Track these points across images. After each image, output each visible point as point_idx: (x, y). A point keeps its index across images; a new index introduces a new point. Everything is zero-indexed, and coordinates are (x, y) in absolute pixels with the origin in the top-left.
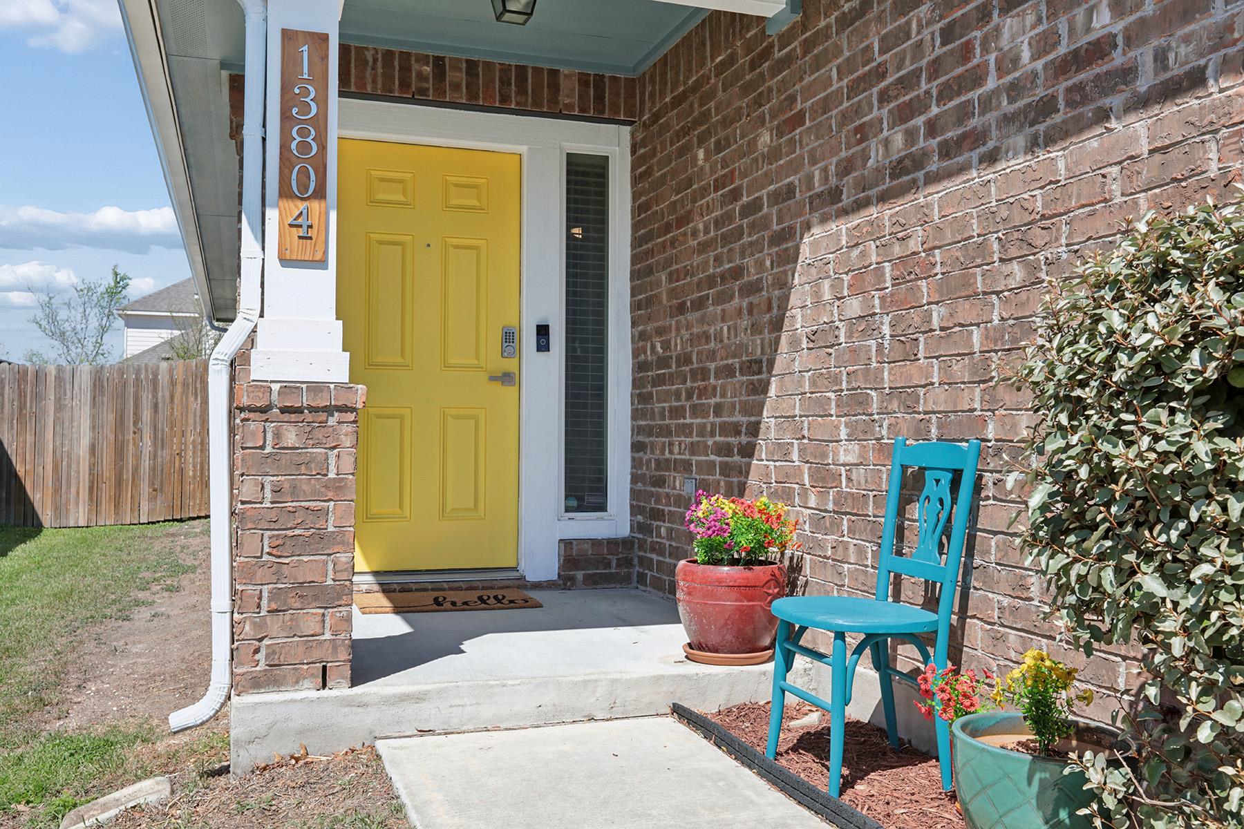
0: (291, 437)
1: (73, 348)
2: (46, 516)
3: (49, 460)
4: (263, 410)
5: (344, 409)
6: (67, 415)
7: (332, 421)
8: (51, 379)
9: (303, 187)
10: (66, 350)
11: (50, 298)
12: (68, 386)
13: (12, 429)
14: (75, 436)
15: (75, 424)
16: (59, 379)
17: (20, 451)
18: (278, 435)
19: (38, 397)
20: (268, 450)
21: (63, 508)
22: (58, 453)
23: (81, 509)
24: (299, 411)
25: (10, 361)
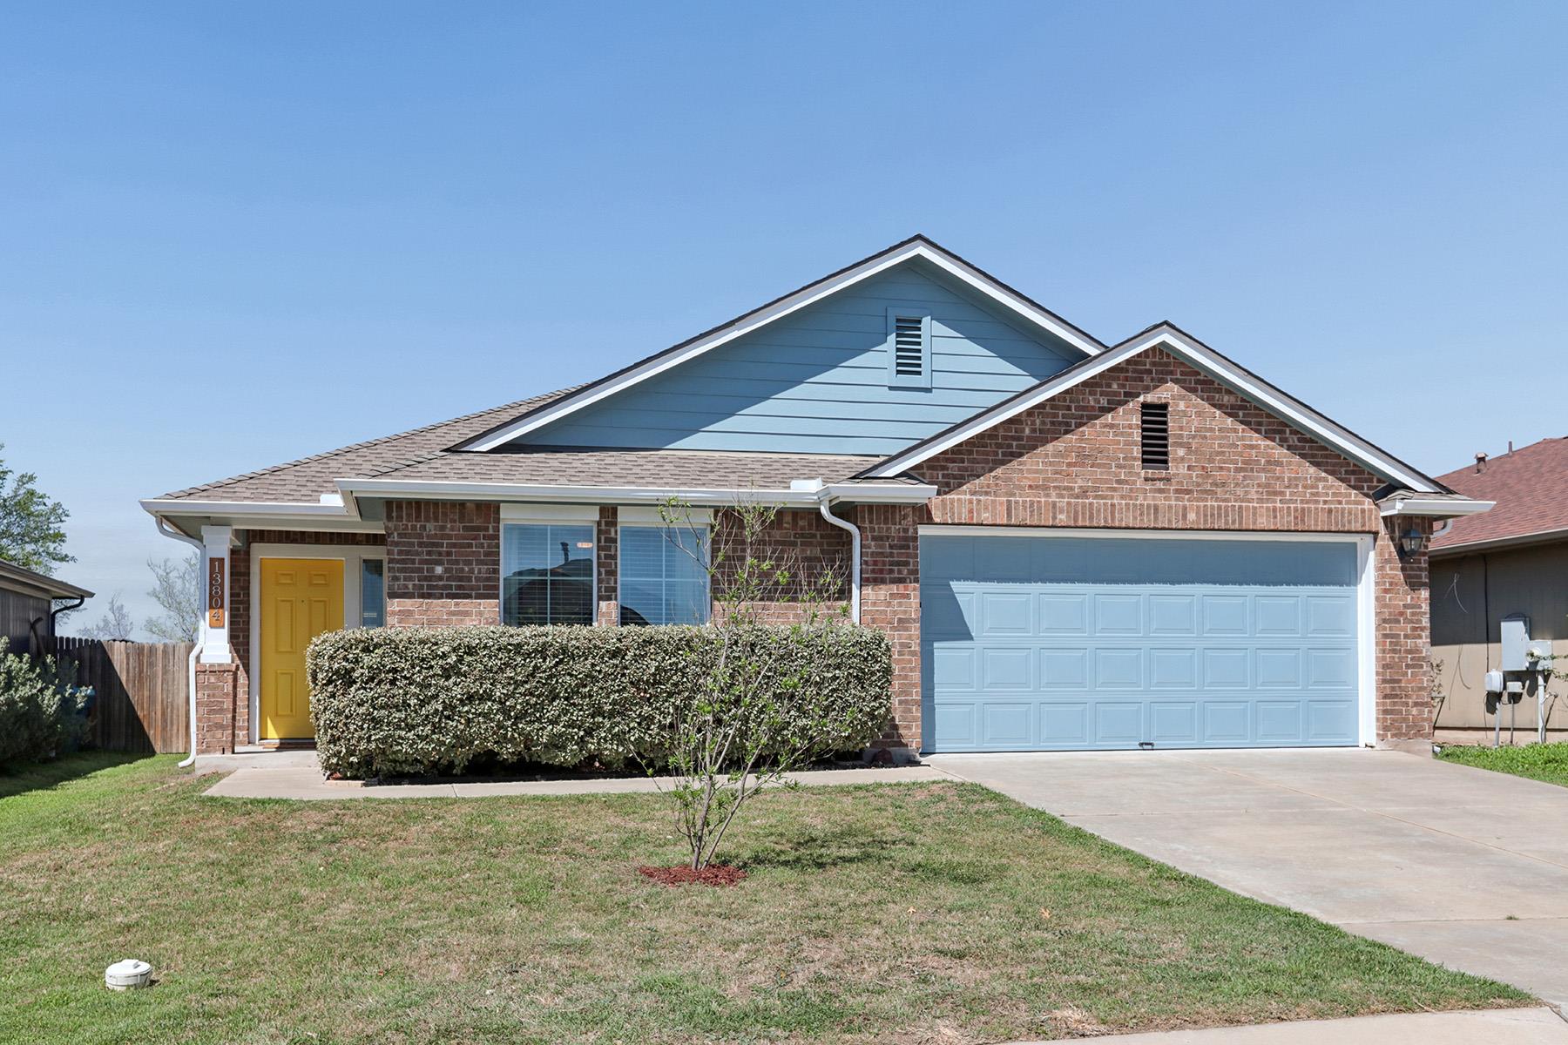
0: (212, 680)
1: (187, 618)
2: (158, 746)
3: (159, 707)
4: (205, 672)
5: (228, 671)
6: (171, 677)
7: (225, 675)
8: (160, 652)
9: (216, 604)
10: (181, 620)
11: (167, 574)
12: (171, 657)
13: (135, 686)
14: (176, 691)
15: (176, 683)
16: (165, 652)
17: (140, 701)
18: (208, 679)
19: (151, 665)
20: (206, 683)
21: (168, 740)
22: (165, 702)
23: (180, 742)
24: (215, 672)
25: (133, 640)
